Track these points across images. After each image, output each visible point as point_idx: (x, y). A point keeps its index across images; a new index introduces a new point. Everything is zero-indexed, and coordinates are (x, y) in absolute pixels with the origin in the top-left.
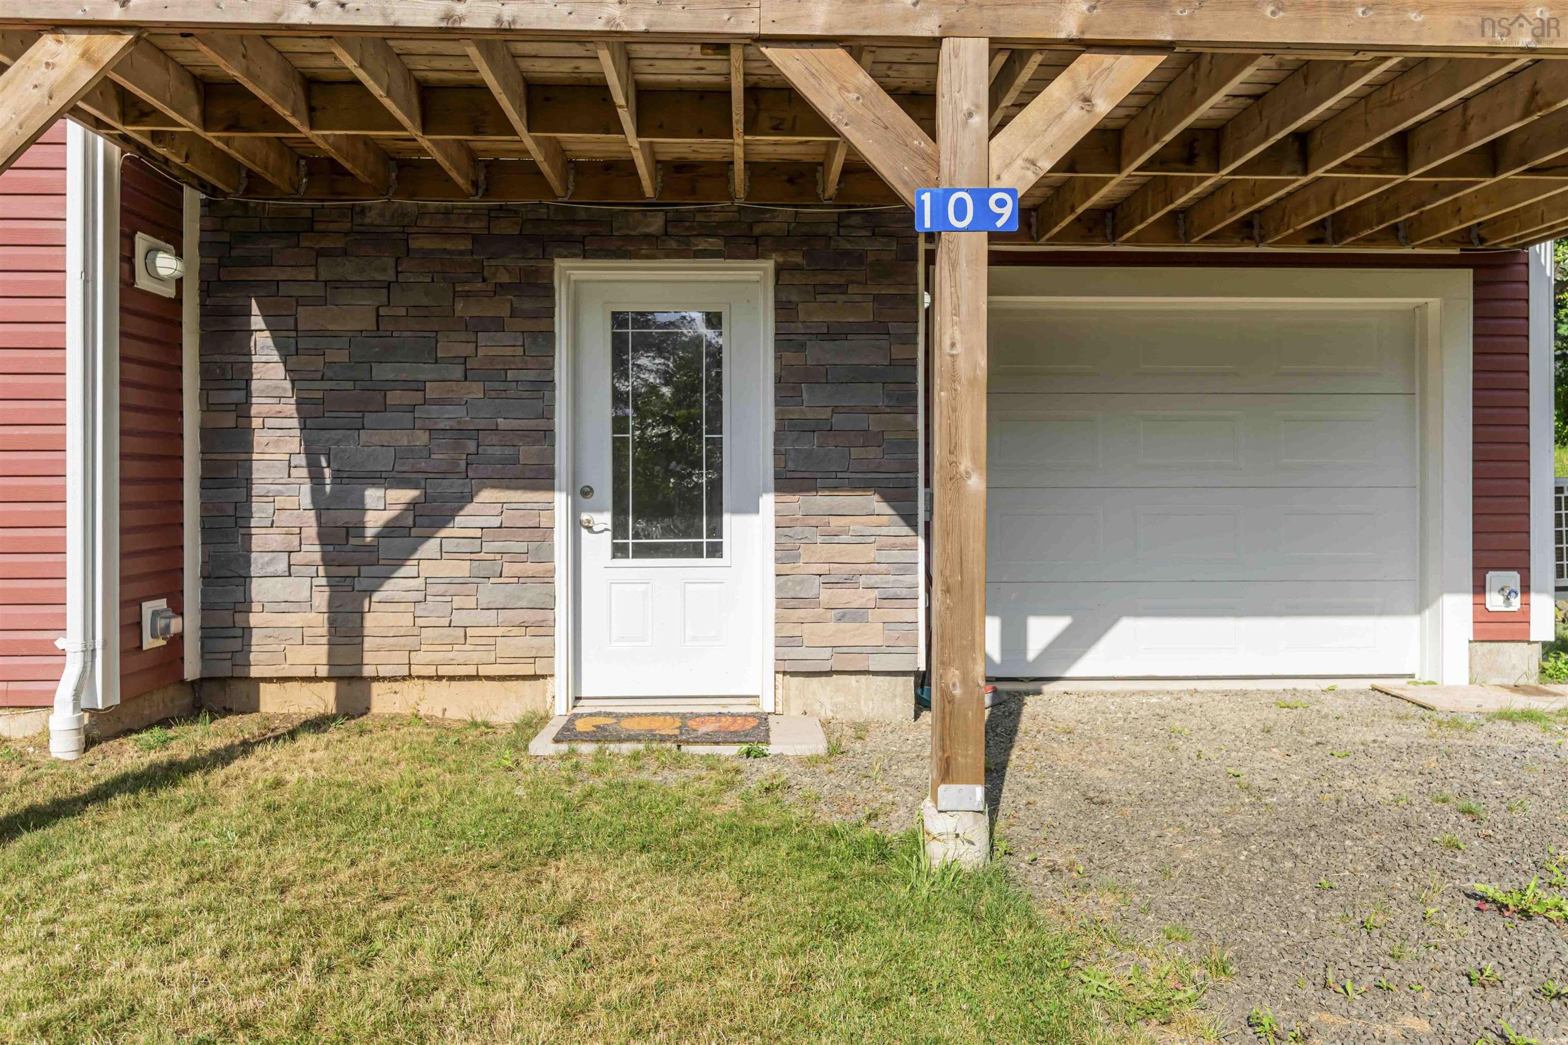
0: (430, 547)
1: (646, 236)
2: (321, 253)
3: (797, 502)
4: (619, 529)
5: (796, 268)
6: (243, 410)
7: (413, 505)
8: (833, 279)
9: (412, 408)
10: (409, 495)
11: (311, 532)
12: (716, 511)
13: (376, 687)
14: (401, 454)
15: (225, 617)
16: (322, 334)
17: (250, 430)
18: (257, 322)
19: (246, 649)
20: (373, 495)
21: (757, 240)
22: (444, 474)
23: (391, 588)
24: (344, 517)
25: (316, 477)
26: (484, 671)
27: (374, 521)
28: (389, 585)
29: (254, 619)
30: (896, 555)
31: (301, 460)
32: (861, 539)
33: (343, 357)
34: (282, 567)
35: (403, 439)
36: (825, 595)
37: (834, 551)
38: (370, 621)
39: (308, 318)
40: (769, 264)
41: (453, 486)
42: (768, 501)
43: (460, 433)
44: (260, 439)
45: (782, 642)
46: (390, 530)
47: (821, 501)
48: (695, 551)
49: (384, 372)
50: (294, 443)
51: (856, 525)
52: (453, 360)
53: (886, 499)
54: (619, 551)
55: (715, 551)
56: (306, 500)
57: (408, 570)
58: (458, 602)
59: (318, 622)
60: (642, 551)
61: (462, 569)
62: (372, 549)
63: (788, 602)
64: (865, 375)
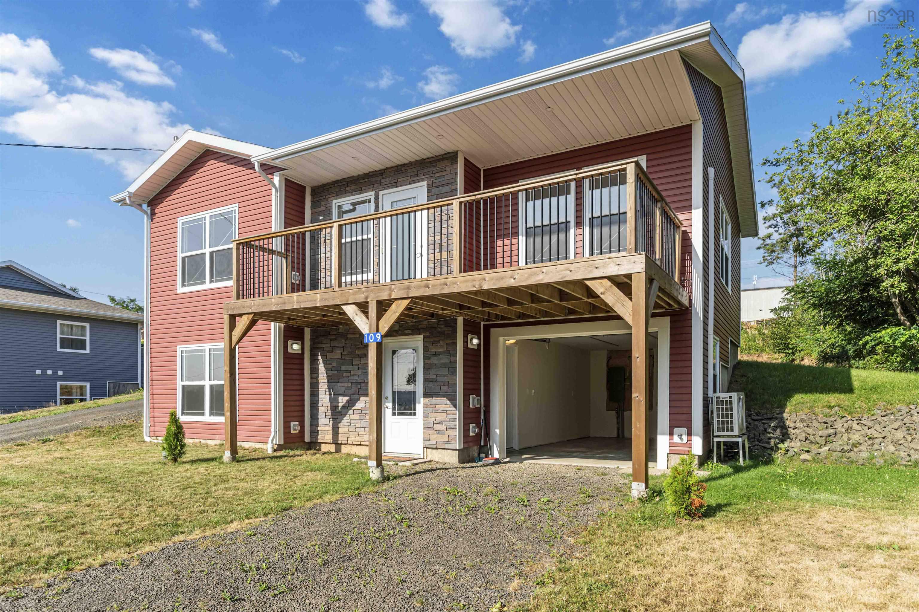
0: (351, 412)
1: (395, 331)
2: (331, 340)
3: (427, 400)
4: (394, 408)
5: (429, 337)
6: (317, 378)
7: (348, 401)
8: (436, 339)
9: (348, 377)
10: (347, 399)
11: (329, 408)
12: (415, 404)
13: (343, 446)
14: (346, 388)
15: (314, 428)
16: (331, 359)
17: (318, 383)
18: (320, 357)
19: (317, 436)
20: (340, 399)
21: (419, 329)
22: (354, 393)
24: (335, 404)
25: (330, 394)
26: (362, 443)
27: (341, 405)
28: (343, 421)
29: (319, 428)
30: (451, 416)
31: (327, 390)
32: (444, 411)
33: (335, 365)
34: (324, 416)
35: (346, 385)
36: (435, 427)
37: (437, 415)
38: (340, 429)
39: (329, 356)
40: (422, 336)
41: (356, 396)
42: (422, 400)
43: (357, 383)
44: (320, 385)
45: (425, 439)
46: (344, 407)
47: (434, 400)
48: (411, 414)
49: (343, 368)
50: (326, 387)
51: (442, 407)
52: (356, 365)
53: (449, 400)
54: (394, 414)
55: (415, 414)
56: (328, 400)
57: (347, 417)
58: (357, 426)
59: (330, 429)
60: (399, 414)
61: (357, 417)
62: (340, 412)
63: (426, 428)
64: (444, 366)
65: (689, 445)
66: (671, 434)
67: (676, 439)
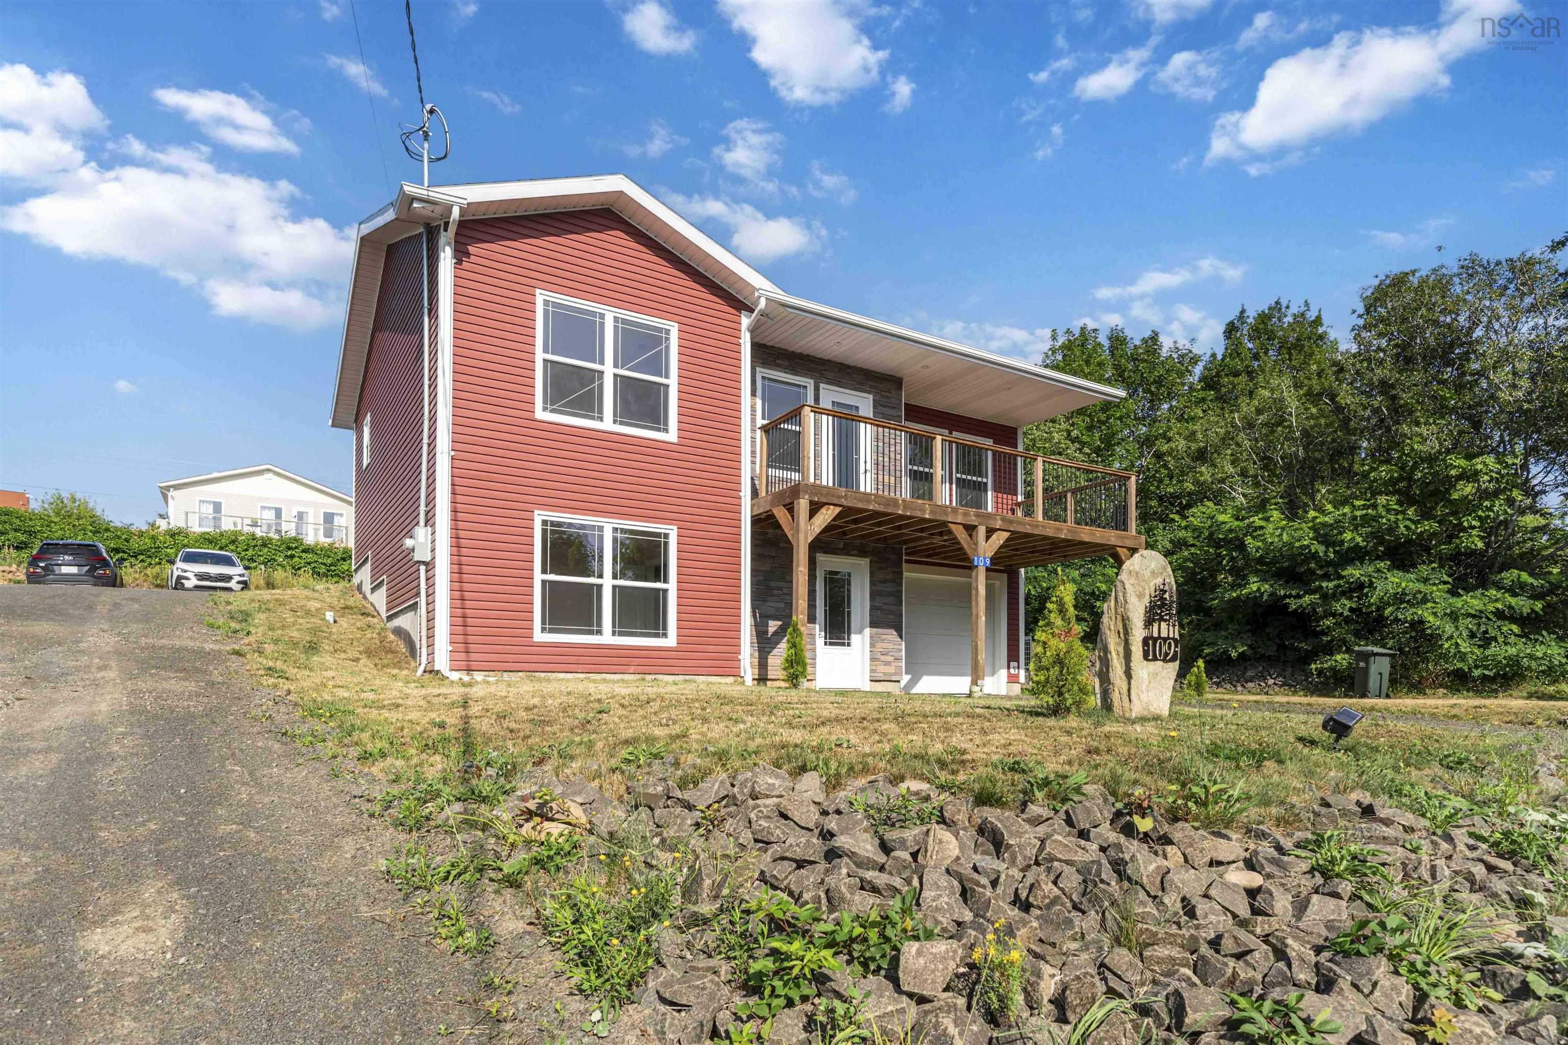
1: (839, 548)
3: (875, 630)
4: (825, 637)
5: (875, 562)
7: (780, 626)
8: (883, 565)
9: (779, 596)
10: (780, 623)
11: (754, 633)
12: (849, 634)
14: (777, 609)
20: (771, 623)
21: (866, 553)
23: (775, 651)
24: (763, 629)
25: (755, 616)
27: (771, 631)
30: (899, 647)
32: (890, 642)
33: (763, 578)
35: (778, 605)
36: (882, 658)
37: (884, 645)
38: (769, 661)
40: (868, 560)
42: (867, 631)
45: (872, 671)
46: (775, 634)
47: (880, 631)
48: (843, 644)
49: (772, 584)
51: (888, 638)
53: (895, 630)
54: (826, 644)
55: (849, 645)
56: (752, 623)
57: (778, 647)
59: (755, 661)
60: (831, 644)
62: (770, 640)
63: (873, 659)
64: (890, 594)
65: (1017, 676)
66: (1009, 668)
67: (1012, 671)
